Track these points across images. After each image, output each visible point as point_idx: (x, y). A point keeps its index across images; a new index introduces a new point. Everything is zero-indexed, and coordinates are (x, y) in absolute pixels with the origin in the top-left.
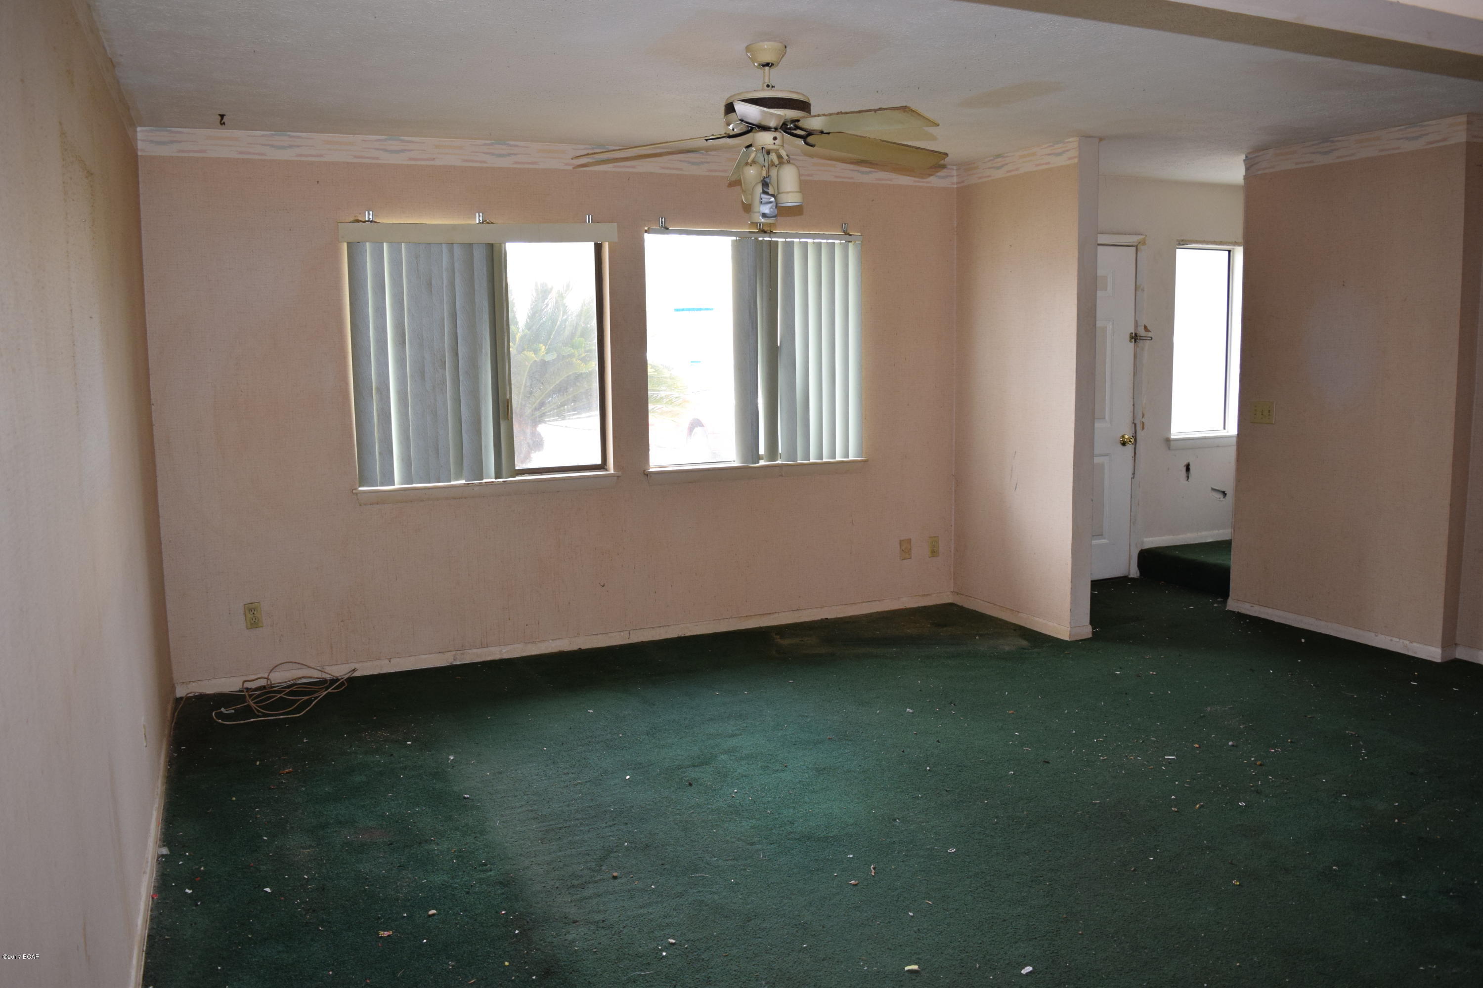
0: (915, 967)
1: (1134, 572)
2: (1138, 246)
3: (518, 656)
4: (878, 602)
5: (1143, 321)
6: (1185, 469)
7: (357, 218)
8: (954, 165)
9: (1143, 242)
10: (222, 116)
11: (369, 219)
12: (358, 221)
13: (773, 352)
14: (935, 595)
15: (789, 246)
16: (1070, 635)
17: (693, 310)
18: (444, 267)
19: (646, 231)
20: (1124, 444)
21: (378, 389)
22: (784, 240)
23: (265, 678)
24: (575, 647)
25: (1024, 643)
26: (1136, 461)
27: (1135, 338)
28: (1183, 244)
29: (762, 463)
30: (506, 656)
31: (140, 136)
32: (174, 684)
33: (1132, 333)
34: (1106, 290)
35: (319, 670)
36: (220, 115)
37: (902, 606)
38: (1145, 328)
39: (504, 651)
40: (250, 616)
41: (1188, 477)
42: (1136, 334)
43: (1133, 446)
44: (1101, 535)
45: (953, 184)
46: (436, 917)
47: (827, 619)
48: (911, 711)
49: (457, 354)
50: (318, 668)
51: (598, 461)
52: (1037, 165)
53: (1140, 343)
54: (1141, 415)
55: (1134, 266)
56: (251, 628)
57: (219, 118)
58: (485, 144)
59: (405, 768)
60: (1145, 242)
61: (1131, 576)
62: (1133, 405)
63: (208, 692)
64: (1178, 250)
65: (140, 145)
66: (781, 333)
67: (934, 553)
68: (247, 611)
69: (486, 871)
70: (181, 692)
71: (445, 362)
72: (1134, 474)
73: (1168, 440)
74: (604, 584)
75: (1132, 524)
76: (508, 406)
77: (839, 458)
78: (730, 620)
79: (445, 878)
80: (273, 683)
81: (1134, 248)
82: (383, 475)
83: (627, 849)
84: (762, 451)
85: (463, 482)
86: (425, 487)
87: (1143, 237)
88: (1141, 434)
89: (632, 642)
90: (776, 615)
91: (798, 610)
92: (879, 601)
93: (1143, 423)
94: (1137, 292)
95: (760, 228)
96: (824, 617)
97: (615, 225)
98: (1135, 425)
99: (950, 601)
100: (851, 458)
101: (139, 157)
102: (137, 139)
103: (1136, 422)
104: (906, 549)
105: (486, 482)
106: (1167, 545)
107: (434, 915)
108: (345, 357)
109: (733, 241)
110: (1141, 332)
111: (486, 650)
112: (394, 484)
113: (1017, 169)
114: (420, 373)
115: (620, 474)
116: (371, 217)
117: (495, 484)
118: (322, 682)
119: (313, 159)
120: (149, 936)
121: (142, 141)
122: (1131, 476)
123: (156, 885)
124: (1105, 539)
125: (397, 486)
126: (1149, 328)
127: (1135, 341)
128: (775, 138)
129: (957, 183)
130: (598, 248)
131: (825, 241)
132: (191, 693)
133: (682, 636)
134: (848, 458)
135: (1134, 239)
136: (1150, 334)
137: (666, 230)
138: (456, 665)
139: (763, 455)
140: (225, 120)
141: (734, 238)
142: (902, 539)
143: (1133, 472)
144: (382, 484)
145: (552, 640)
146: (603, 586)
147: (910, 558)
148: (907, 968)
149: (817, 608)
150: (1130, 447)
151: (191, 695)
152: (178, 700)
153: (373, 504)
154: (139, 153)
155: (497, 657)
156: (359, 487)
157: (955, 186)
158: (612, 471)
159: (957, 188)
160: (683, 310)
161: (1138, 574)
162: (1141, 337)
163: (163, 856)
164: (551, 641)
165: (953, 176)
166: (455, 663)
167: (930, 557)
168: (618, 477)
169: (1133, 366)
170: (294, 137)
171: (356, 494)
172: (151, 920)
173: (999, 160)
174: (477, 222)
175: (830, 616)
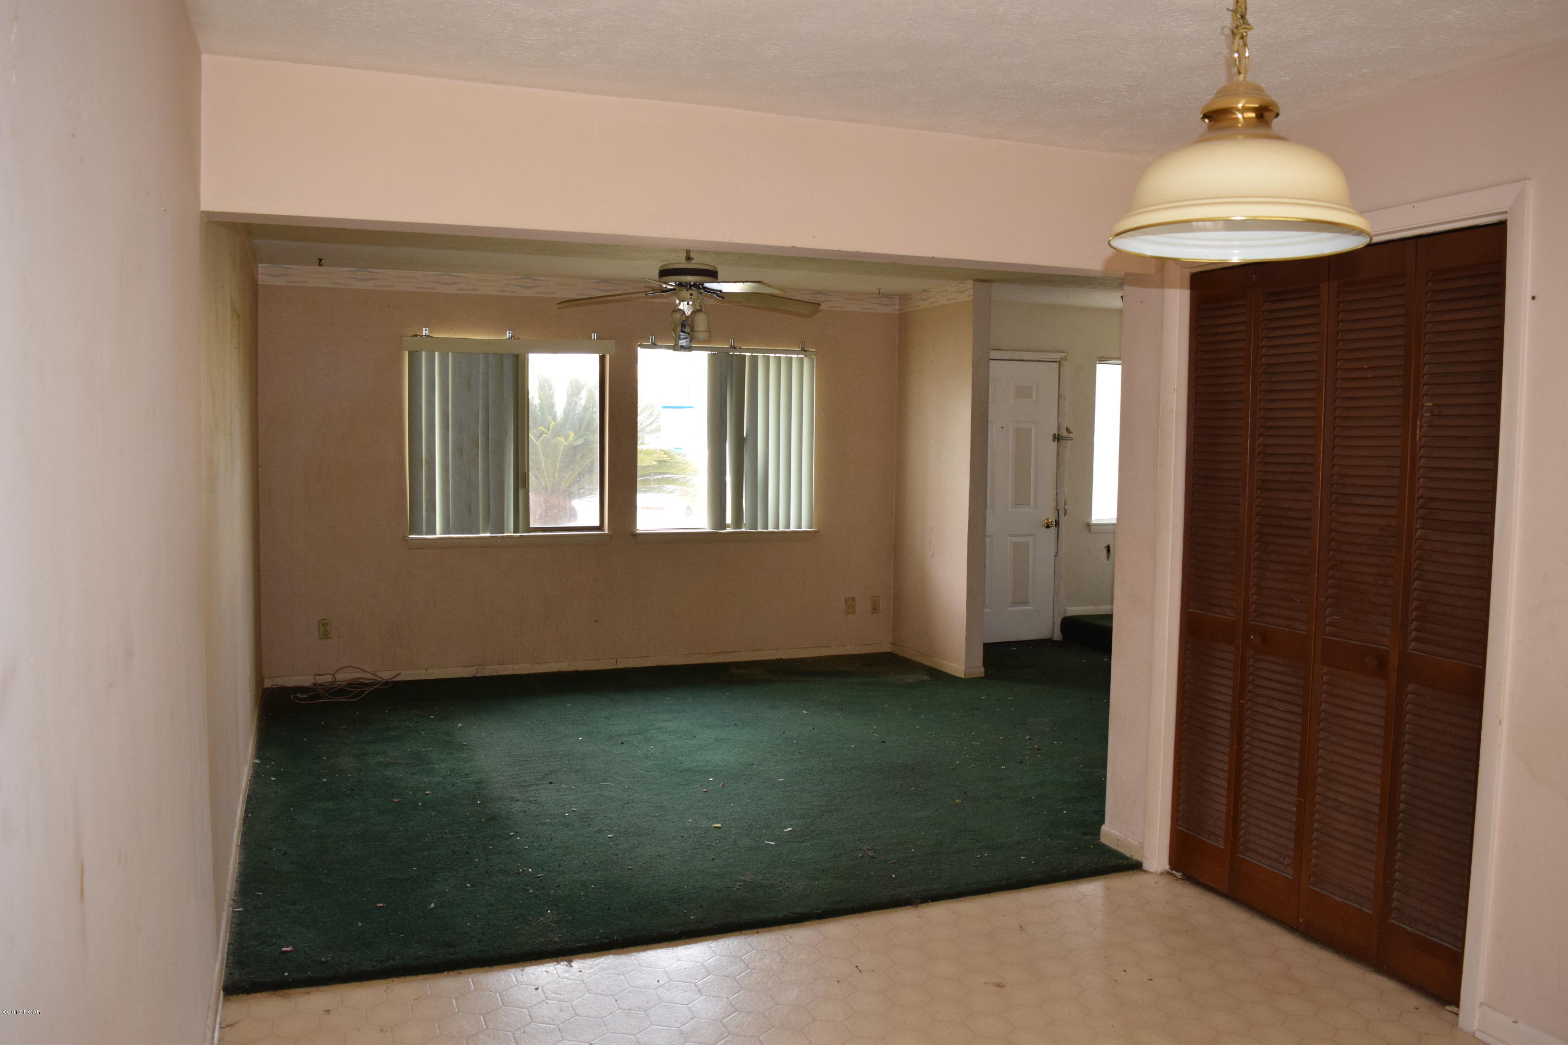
0: (719, 825)
1: (1058, 636)
2: (1061, 362)
3: (526, 673)
5: (1066, 424)
6: (1105, 550)
7: (416, 333)
8: (896, 296)
9: (1065, 359)
10: (320, 260)
11: (426, 334)
12: (416, 335)
13: (740, 444)
14: (876, 645)
15: (754, 360)
16: (965, 673)
17: (677, 407)
18: (481, 370)
19: (639, 346)
20: (1048, 527)
21: (427, 461)
22: (750, 354)
23: (331, 675)
24: (572, 668)
25: (926, 678)
26: (1059, 541)
27: (1057, 438)
28: (1104, 361)
29: (728, 530)
30: (517, 672)
31: (260, 270)
32: (263, 678)
33: (1055, 434)
34: (1031, 398)
35: (372, 674)
36: (319, 259)
37: (846, 653)
38: (1068, 430)
39: (516, 668)
40: (322, 629)
41: (1108, 557)
42: (1058, 435)
43: (1057, 528)
44: (1026, 603)
45: (895, 310)
46: (429, 796)
47: (782, 659)
48: (806, 712)
49: (488, 437)
50: (372, 673)
51: (597, 524)
52: (949, 300)
53: (1063, 443)
54: (1064, 504)
55: (1057, 378)
56: (323, 639)
57: (319, 261)
58: (515, 279)
59: (426, 729)
60: (1067, 358)
61: (1055, 639)
62: (1057, 494)
63: (288, 685)
64: (1097, 365)
65: (260, 277)
66: (747, 428)
67: (875, 610)
68: (321, 626)
69: (469, 777)
70: (268, 684)
71: (478, 443)
72: (1057, 552)
73: (1089, 525)
74: (598, 620)
75: (1055, 594)
76: (526, 478)
77: (793, 528)
79: (441, 779)
80: (337, 680)
81: (1057, 364)
82: (428, 525)
83: (564, 771)
84: (729, 520)
85: (489, 535)
86: (468, 537)
87: (1065, 354)
88: (1063, 520)
89: (619, 668)
90: (738, 653)
91: (757, 650)
92: (827, 647)
93: (1065, 510)
94: (1060, 400)
95: (731, 345)
96: (779, 657)
97: (614, 341)
98: (1058, 511)
99: (889, 651)
100: (804, 528)
101: (259, 286)
102: (258, 273)
103: (1059, 508)
104: (850, 605)
105: (507, 536)
106: (1088, 614)
107: (429, 794)
108: (403, 437)
109: (709, 355)
110: (1064, 433)
111: (503, 666)
112: (435, 534)
113: (936, 302)
114: (459, 450)
115: (612, 534)
116: (427, 332)
117: (515, 538)
118: (374, 683)
119: (387, 289)
120: (248, 796)
121: (261, 274)
122: (1054, 554)
123: (252, 775)
124: (1029, 606)
125: (438, 535)
126: (1071, 430)
127: (1058, 441)
128: (691, 295)
129: (899, 310)
130: (602, 359)
131: (784, 355)
132: (274, 685)
134: (801, 528)
135: (1057, 356)
136: (1071, 435)
137: (654, 346)
138: (478, 677)
139: (729, 524)
140: (322, 262)
141: (710, 352)
142: (847, 597)
143: (1056, 551)
144: (427, 534)
145: (554, 662)
146: (597, 622)
147: (854, 613)
148: (714, 826)
149: (773, 649)
150: (1053, 529)
151: (276, 686)
152: (265, 690)
153: (420, 549)
154: (259, 283)
155: (511, 672)
156: (410, 534)
157: (897, 312)
158: (607, 532)
159: (899, 314)
160: (669, 407)
161: (1061, 638)
162: (1062, 437)
163: (256, 763)
165: (895, 304)
166: (477, 675)
167: (871, 613)
168: (611, 536)
169: (1056, 461)
170: (373, 272)
171: (407, 540)
172: (249, 790)
173: (924, 294)
174: (508, 337)
175: (784, 657)
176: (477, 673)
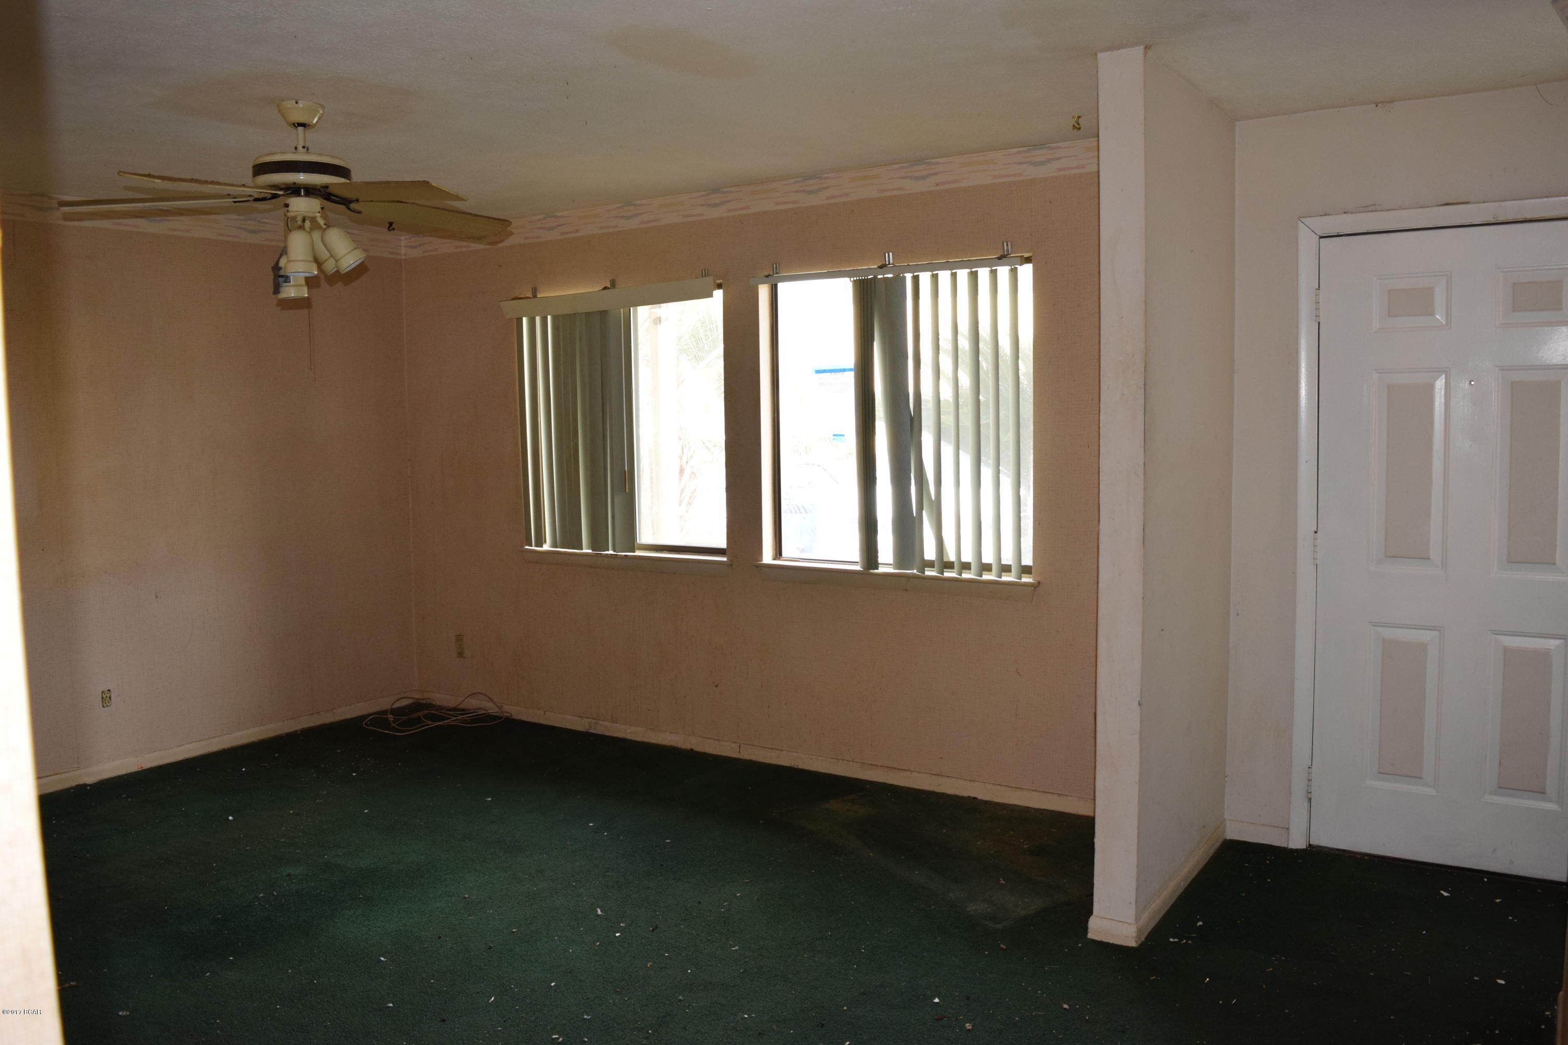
3: (641, 742)
4: (1056, 797)
29: (885, 570)
30: (629, 737)
31: (403, 243)
39: (628, 731)
40: (458, 645)
47: (976, 798)
51: (724, 545)
56: (459, 657)
58: (616, 209)
63: (435, 703)
68: (457, 642)
74: (718, 684)
78: (851, 763)
82: (537, 535)
86: (566, 552)
89: (742, 757)
90: (908, 773)
91: (938, 775)
92: (1059, 795)
96: (973, 795)
102: (401, 246)
105: (611, 555)
111: (615, 725)
112: (545, 546)
115: (732, 562)
117: (619, 558)
121: (404, 247)
125: (548, 548)
132: (424, 700)
133: (795, 767)
141: (854, 279)
144: (536, 544)
145: (669, 732)
146: (716, 686)
149: (964, 779)
154: (403, 257)
156: (526, 545)
158: (727, 559)
164: (667, 733)
166: (590, 731)
168: (730, 565)
175: (980, 796)
176: (590, 727)
